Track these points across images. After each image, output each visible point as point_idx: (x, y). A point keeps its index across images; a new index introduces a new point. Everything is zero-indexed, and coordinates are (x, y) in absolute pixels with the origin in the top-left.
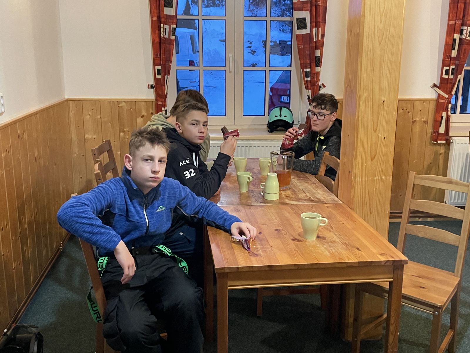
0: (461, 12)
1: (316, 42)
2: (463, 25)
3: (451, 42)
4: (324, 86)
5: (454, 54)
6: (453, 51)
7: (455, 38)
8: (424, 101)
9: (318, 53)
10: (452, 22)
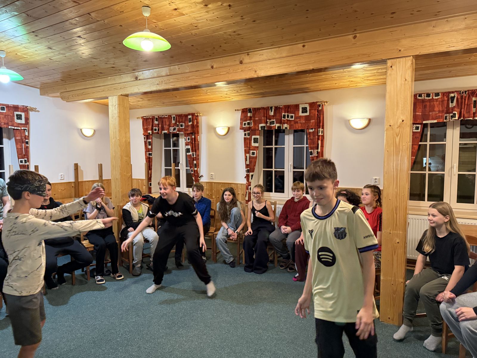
0: (248, 144)
1: (193, 158)
2: (250, 150)
3: (246, 157)
4: (203, 177)
5: (248, 163)
6: (247, 162)
7: (247, 155)
8: (242, 184)
9: (195, 162)
10: (245, 149)
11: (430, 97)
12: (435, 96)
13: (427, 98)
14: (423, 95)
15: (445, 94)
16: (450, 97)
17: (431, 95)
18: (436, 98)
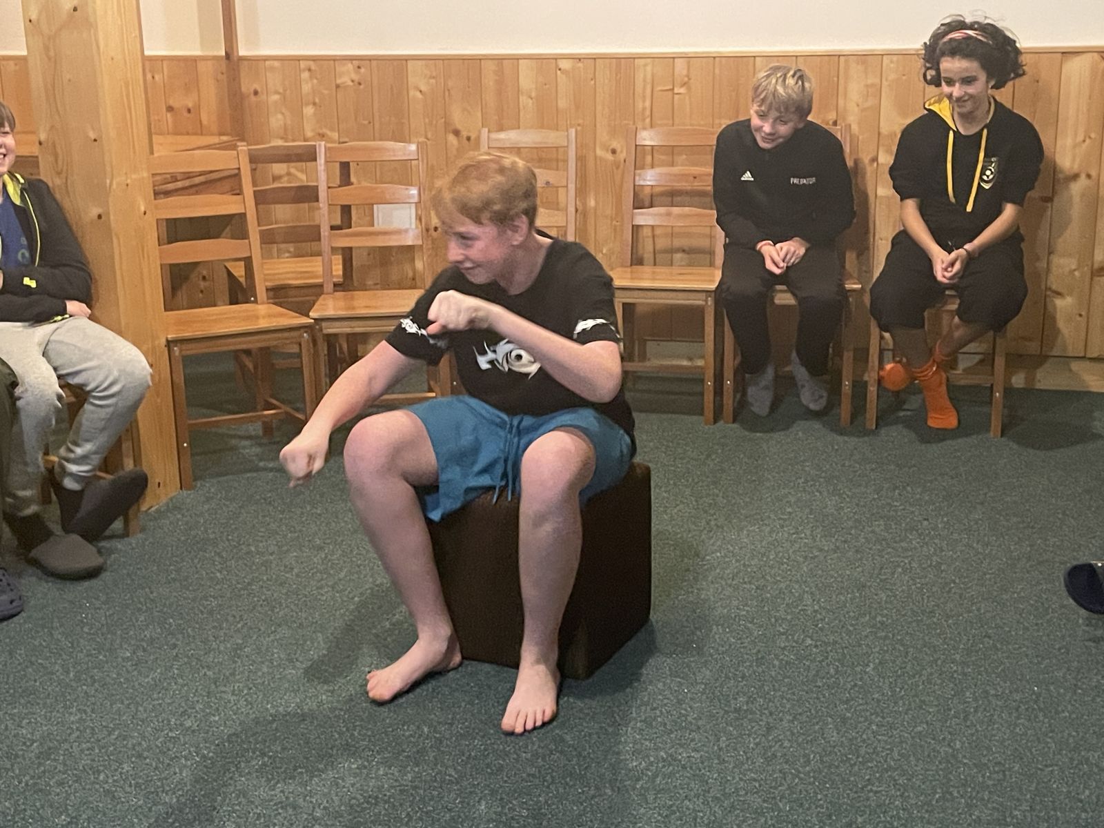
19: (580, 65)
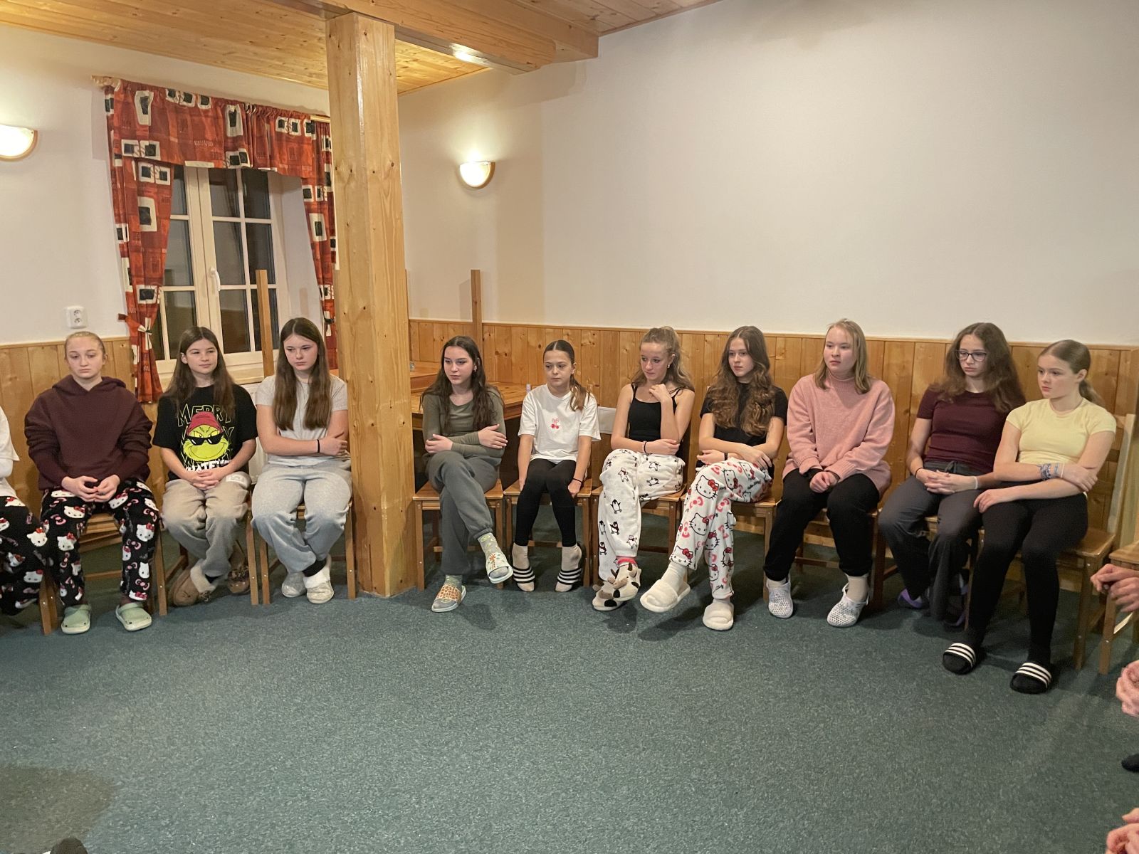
11: (190, 101)
12: (202, 104)
13: (185, 103)
14: (177, 94)
15: (220, 104)
16: (228, 111)
17: (194, 97)
18: (204, 107)
19: (719, 339)
